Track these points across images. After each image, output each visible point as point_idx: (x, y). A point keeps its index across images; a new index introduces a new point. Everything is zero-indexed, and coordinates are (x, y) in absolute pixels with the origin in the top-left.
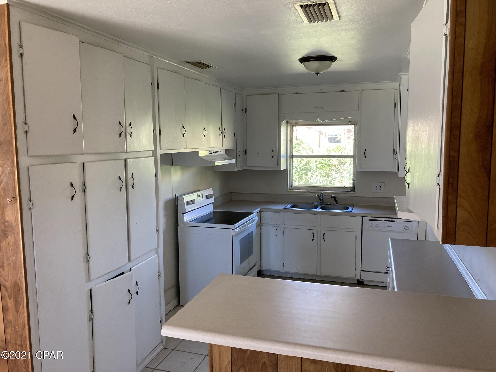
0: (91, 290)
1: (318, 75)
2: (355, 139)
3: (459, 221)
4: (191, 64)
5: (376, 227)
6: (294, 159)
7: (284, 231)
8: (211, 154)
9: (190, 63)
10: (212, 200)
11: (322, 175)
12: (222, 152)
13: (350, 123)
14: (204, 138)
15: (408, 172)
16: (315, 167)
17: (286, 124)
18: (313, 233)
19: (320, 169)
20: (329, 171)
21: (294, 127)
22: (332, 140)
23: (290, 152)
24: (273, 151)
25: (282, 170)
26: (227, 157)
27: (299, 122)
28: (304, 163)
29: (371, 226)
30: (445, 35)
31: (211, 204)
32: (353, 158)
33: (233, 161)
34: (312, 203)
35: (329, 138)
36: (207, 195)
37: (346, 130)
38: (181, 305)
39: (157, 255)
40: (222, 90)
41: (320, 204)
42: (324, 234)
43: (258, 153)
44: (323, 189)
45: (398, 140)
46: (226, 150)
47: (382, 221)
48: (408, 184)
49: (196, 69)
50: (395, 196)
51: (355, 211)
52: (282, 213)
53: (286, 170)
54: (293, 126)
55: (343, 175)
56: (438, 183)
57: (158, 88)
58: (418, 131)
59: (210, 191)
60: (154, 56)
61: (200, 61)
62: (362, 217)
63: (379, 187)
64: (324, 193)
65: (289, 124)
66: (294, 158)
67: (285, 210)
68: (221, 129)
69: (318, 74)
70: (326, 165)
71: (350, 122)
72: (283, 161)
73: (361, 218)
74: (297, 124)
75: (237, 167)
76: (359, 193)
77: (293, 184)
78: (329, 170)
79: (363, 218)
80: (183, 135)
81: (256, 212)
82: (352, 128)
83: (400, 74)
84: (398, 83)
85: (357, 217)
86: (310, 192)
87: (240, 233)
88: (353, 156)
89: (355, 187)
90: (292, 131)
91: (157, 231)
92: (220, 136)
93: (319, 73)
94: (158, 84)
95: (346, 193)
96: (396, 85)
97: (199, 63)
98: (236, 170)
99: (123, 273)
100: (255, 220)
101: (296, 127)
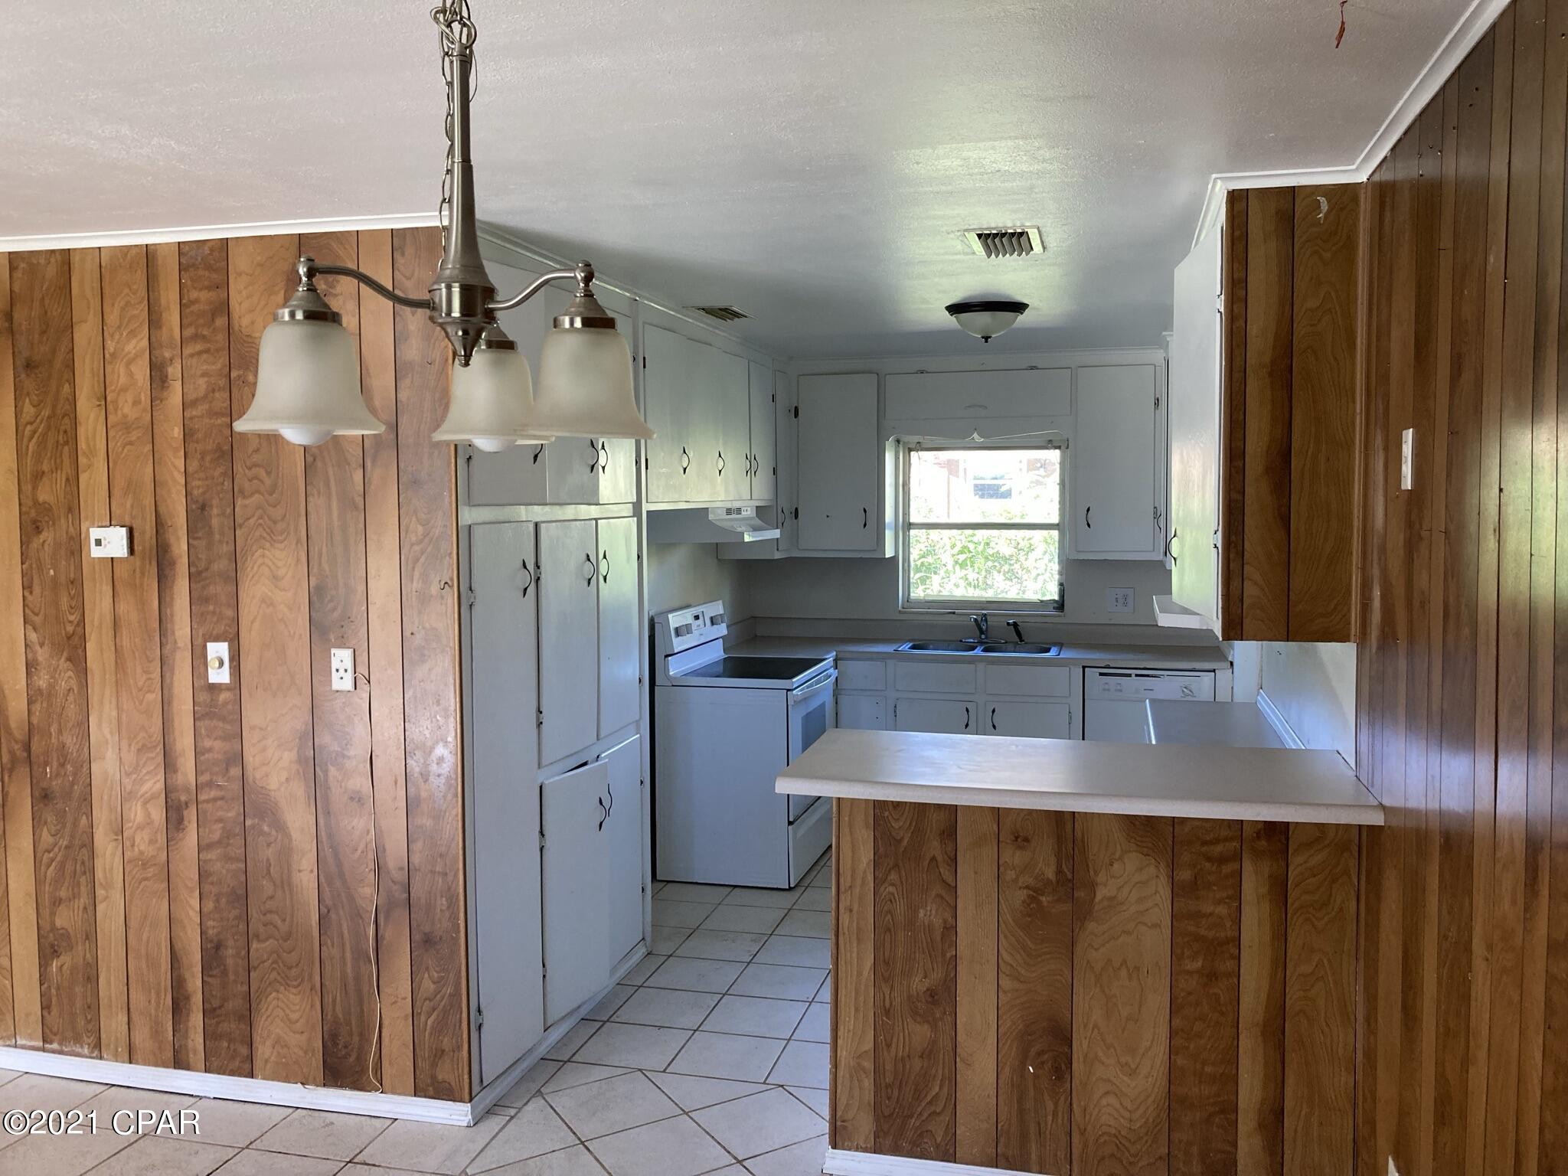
0: (541, 787)
1: (986, 342)
2: (1062, 484)
3: (1247, 602)
4: (706, 312)
5: (1117, 690)
6: (912, 532)
7: (895, 707)
8: (729, 517)
9: (703, 309)
10: (722, 630)
11: (969, 584)
12: (749, 512)
13: (1049, 444)
14: (719, 479)
15: (1174, 536)
16: (950, 563)
17: (893, 444)
18: (967, 710)
19: (963, 565)
20: (988, 572)
21: (912, 453)
22: (987, 491)
23: (904, 514)
24: (865, 511)
25: (887, 557)
26: (758, 522)
27: (927, 440)
28: (921, 550)
29: (1104, 690)
30: (1219, 312)
31: (717, 639)
32: (1058, 530)
33: (776, 534)
34: (961, 641)
35: (976, 486)
36: (713, 615)
37: (1025, 462)
38: (658, 878)
39: (638, 735)
40: (751, 364)
41: (981, 643)
42: (994, 711)
43: (828, 516)
44: (985, 605)
45: (1162, 484)
46: (757, 507)
47: (1130, 675)
48: (1175, 559)
49: (708, 321)
50: (1156, 595)
51: (1066, 654)
52: (891, 663)
53: (894, 559)
54: (910, 450)
55: (1025, 583)
56: (1215, 545)
57: (644, 367)
58: (1188, 462)
59: (717, 608)
60: (637, 298)
61: (730, 308)
62: (1084, 667)
63: (1121, 601)
64: (990, 615)
65: (901, 446)
66: (914, 529)
67: (897, 656)
68: (749, 457)
69: (986, 338)
70: (980, 556)
71: (1050, 441)
72: (889, 535)
73: (1081, 669)
74: (920, 447)
75: (778, 549)
76: (1071, 615)
77: (912, 595)
78: (986, 571)
79: (1086, 669)
80: (685, 469)
81: (830, 658)
82: (1054, 456)
83: (1164, 333)
84: (1162, 351)
85: (1072, 667)
86: (954, 613)
87: (805, 699)
88: (1058, 525)
89: (1063, 601)
90: (908, 464)
91: (640, 682)
92: (747, 472)
93: (990, 337)
94: (644, 358)
95: (1042, 616)
96: (1158, 356)
97: (725, 310)
98: (776, 558)
99: (585, 764)
100: (830, 676)
101: (920, 452)
